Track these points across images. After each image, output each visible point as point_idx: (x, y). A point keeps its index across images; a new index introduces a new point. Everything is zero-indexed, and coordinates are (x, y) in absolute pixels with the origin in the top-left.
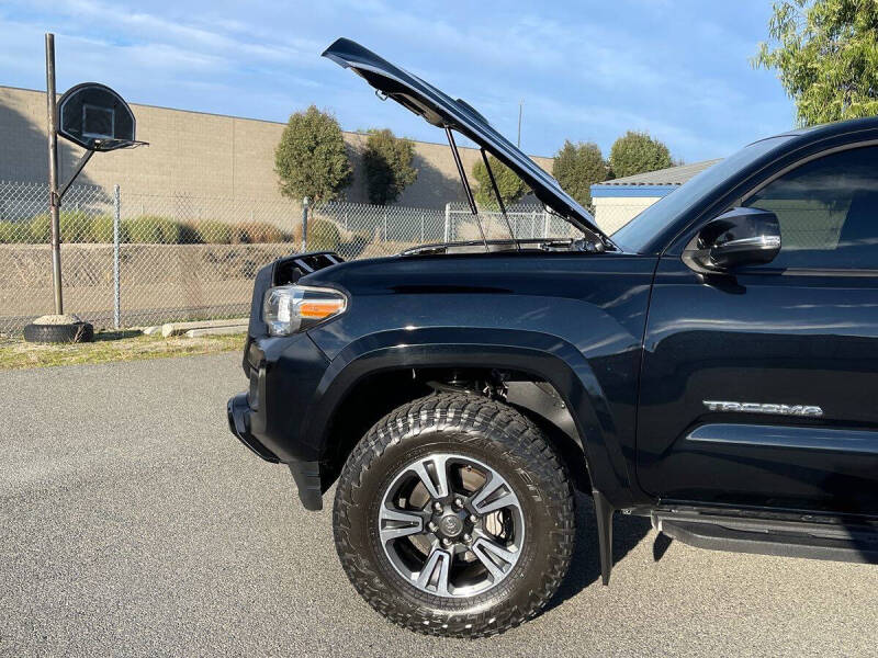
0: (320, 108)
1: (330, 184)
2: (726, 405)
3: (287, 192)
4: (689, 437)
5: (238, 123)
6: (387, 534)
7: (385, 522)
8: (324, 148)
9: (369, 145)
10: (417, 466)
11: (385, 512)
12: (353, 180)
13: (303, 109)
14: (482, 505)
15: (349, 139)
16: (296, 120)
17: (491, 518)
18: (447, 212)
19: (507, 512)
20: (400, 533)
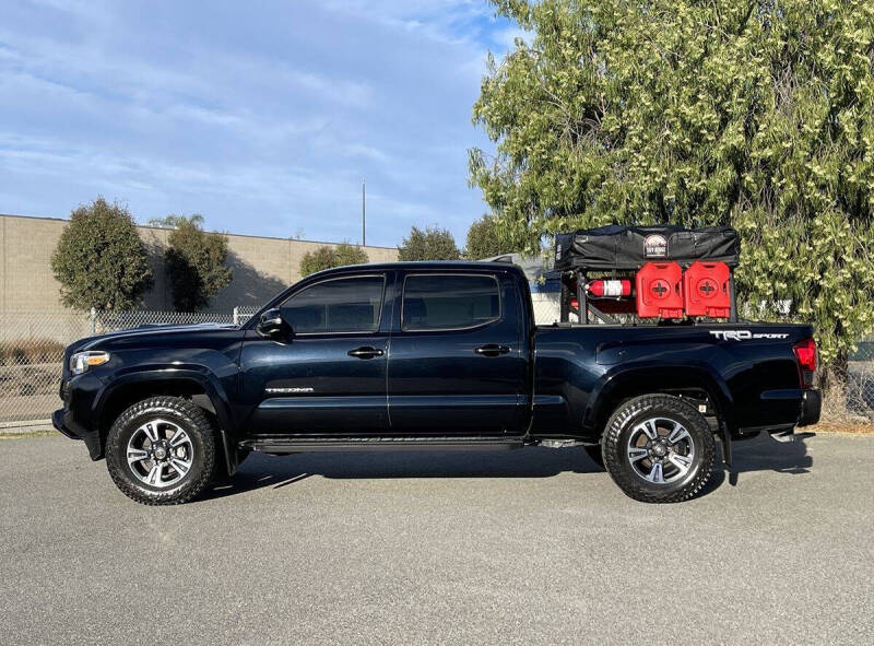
0: (110, 203)
1: (122, 290)
2: (275, 390)
3: (72, 302)
4: (261, 406)
5: (10, 221)
6: (131, 460)
7: (130, 454)
8: (112, 250)
9: (171, 242)
10: (144, 428)
11: (130, 450)
12: (152, 283)
13: (88, 203)
14: (174, 442)
15: (145, 236)
16: (79, 217)
17: (179, 450)
18: (235, 316)
19: (185, 445)
20: (137, 458)
